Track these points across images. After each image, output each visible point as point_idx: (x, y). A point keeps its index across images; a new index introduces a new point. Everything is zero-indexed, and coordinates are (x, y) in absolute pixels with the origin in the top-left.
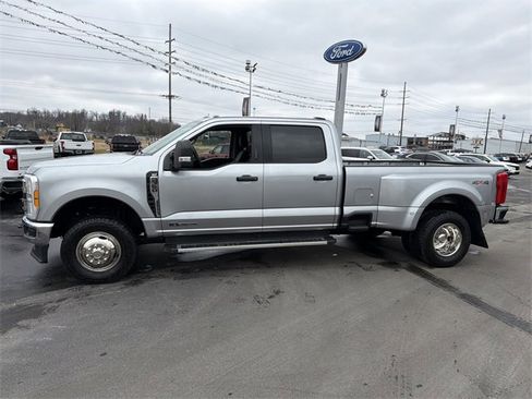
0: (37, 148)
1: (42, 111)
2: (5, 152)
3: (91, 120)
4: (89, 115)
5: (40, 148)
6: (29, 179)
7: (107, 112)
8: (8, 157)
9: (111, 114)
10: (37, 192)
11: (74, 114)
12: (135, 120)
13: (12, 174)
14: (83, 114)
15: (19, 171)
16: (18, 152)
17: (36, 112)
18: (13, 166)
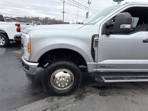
0: (27, 24)
1: (27, 17)
2: (16, 25)
3: (40, 20)
4: (40, 18)
5: (28, 24)
6: (25, 36)
7: (45, 17)
8: (17, 27)
9: (46, 18)
10: (29, 44)
11: (36, 18)
12: (52, 20)
13: (18, 34)
14: (38, 18)
15: (21, 33)
16: (20, 25)
17: (26, 17)
18: (19, 30)
